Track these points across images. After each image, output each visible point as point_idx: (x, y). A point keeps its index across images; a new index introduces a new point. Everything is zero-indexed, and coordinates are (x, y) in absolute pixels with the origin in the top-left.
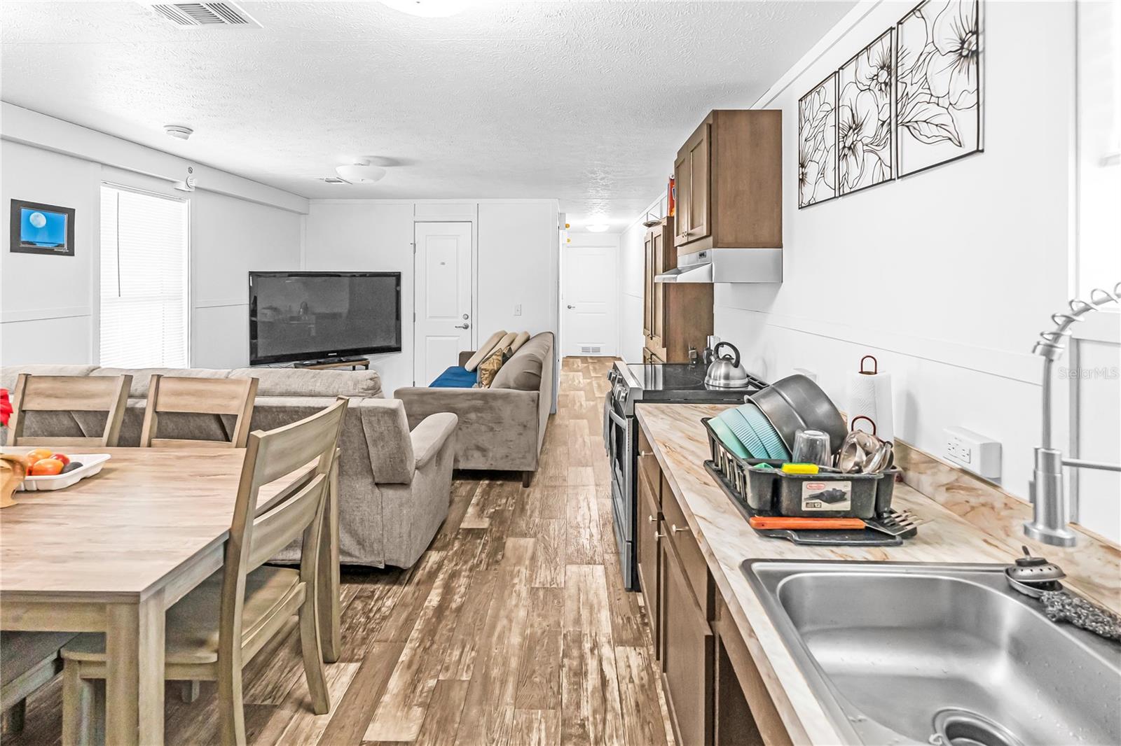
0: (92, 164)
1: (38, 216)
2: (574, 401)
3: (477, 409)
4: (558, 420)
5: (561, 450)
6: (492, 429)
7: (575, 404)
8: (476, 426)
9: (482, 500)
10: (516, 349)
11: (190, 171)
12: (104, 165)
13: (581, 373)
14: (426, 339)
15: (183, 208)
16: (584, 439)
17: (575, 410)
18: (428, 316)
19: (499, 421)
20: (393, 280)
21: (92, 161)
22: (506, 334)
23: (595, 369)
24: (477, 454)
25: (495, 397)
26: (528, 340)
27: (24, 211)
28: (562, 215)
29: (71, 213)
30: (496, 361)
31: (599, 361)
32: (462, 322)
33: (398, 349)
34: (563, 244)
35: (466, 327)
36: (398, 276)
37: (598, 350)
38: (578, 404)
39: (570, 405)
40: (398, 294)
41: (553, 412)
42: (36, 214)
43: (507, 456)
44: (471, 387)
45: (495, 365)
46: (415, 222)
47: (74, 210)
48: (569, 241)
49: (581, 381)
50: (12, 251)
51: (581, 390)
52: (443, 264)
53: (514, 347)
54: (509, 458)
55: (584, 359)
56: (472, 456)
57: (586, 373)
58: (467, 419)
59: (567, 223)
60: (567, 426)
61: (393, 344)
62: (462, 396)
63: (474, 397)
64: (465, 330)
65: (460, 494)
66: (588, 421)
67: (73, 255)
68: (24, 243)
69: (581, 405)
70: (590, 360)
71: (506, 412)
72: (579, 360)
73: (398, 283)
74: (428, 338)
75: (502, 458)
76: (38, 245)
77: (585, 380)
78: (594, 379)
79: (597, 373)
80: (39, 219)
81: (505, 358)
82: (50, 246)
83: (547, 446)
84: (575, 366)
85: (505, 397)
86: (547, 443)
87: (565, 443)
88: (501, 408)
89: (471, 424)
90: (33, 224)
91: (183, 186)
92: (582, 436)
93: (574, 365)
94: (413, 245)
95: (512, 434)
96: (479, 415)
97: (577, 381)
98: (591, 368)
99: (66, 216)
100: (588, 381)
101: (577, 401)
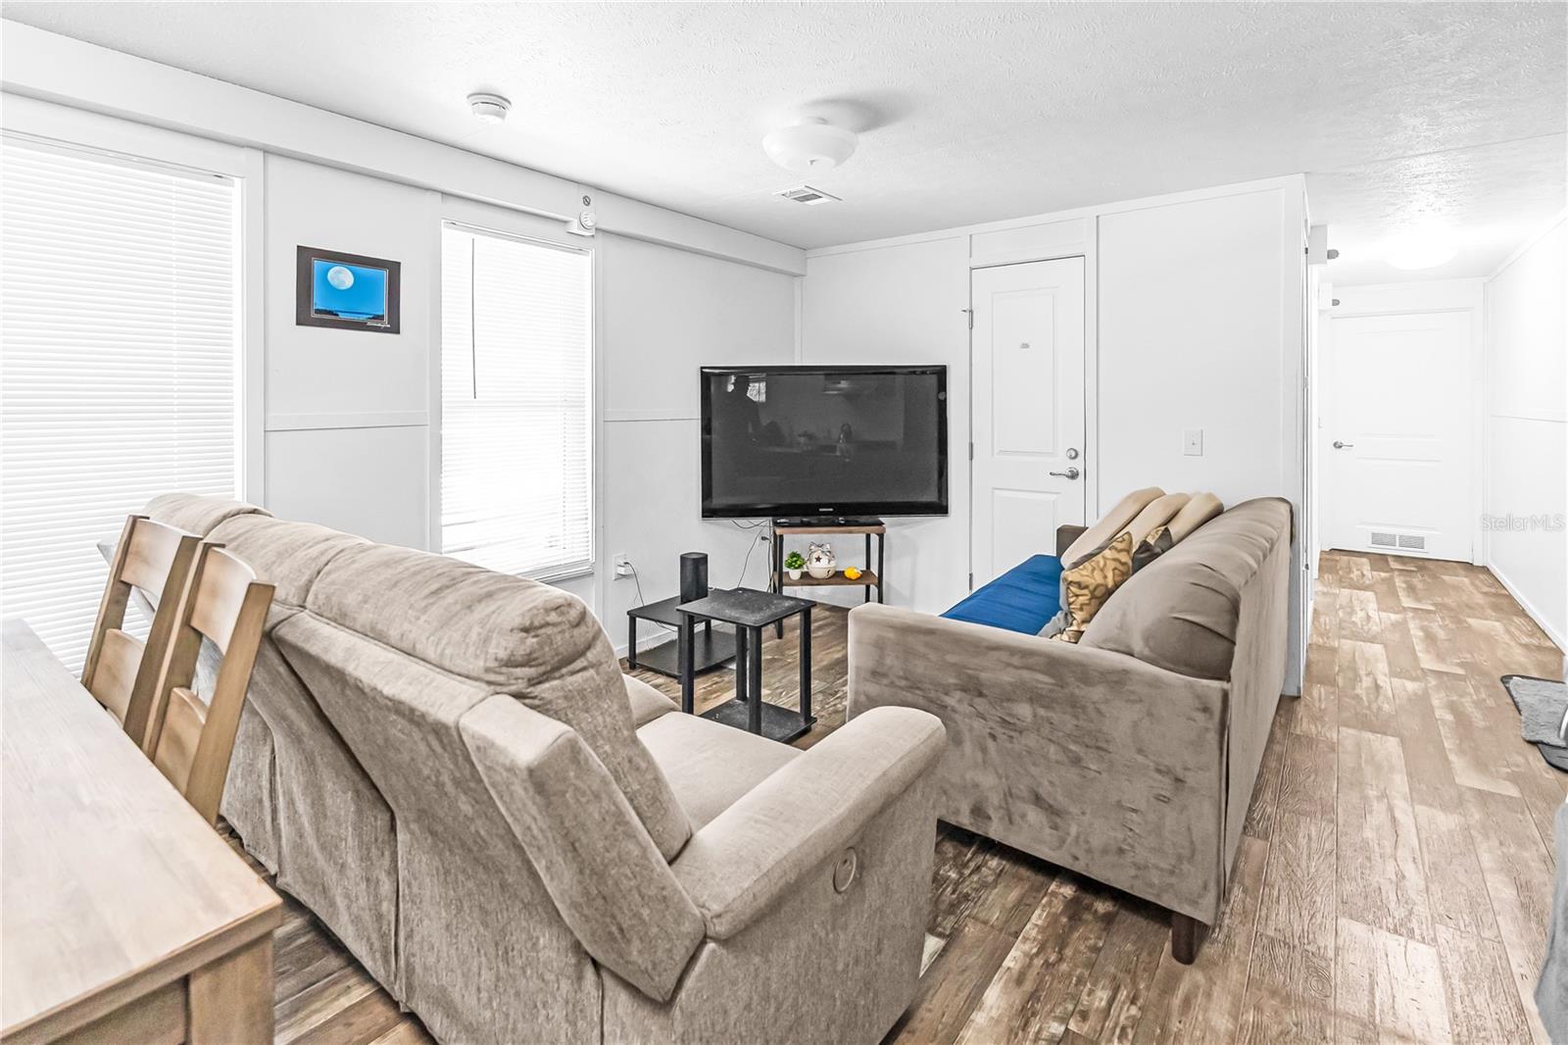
0: (428, 193)
1: (340, 272)
2: (1355, 670)
3: (1035, 698)
4: (1304, 726)
5: (1311, 831)
6: (1076, 761)
7: (1357, 678)
8: (1031, 740)
9: (1038, 962)
10: (1182, 533)
11: (587, 201)
12: (444, 194)
13: (1370, 595)
14: (993, 493)
15: (584, 263)
16: (1391, 809)
17: (1357, 697)
18: (996, 451)
19: (1099, 745)
20: (933, 380)
21: (428, 189)
22: (1164, 494)
23: (1411, 589)
24: (1034, 815)
25: (1084, 672)
26: (1218, 512)
27: (318, 265)
28: (1318, 230)
29: (394, 268)
30: (1111, 565)
31: (1421, 569)
32: (1066, 466)
33: (940, 508)
34: (1321, 312)
35: (1074, 476)
36: (941, 373)
37: (1419, 543)
38: (1367, 682)
39: (1340, 681)
40: (942, 407)
41: (1293, 692)
42: (337, 268)
43: (1121, 851)
44: (1035, 633)
45: (1110, 575)
46: (972, 269)
47: (399, 263)
48: (1336, 303)
49: (1373, 614)
50: (298, 323)
51: (1372, 640)
52: (1026, 346)
53: (1175, 529)
54: (1129, 858)
55: (1380, 561)
56: (1023, 816)
57: (1387, 596)
58: (1010, 715)
59: (1329, 248)
60: (1332, 748)
61: (931, 497)
62: (996, 654)
63: (1031, 661)
64: (1070, 481)
65: (982, 916)
66: (1403, 742)
67: (398, 332)
68: (318, 311)
69: (1377, 687)
70: (1394, 565)
71: (1120, 721)
72: (1364, 560)
73: (942, 386)
74: (996, 491)
75: (1105, 851)
76: (342, 316)
77: (1383, 615)
78: (1410, 614)
79: (1418, 600)
80: (343, 277)
81: (1146, 554)
82: (362, 318)
83: (1268, 806)
84: (1355, 574)
85: (1117, 680)
86: (1268, 795)
87: (1328, 811)
88: (1103, 707)
89: (1021, 732)
90: (332, 283)
91: (575, 228)
92: (1384, 796)
93: (1350, 571)
94: (967, 314)
95: (1137, 792)
96: (1042, 712)
97: (1361, 614)
98: (1399, 582)
99: (385, 273)
100: (1394, 617)
101: (1362, 673)
